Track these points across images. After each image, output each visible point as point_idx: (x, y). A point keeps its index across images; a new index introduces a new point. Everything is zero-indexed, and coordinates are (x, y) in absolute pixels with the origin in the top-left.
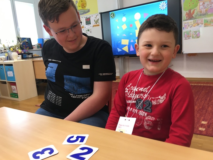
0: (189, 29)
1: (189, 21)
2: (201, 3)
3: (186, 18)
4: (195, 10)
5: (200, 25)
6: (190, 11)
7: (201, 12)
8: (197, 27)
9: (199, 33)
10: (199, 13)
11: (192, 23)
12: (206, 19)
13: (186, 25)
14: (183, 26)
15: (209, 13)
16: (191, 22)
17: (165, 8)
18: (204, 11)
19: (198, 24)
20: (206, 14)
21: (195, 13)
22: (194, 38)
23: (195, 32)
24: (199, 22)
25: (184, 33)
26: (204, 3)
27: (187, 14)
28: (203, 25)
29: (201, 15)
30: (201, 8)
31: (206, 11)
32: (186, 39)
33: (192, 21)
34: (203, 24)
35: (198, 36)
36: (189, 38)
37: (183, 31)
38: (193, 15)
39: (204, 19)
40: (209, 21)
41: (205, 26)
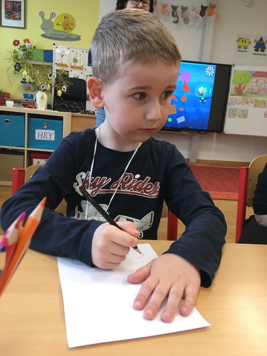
0: (236, 106)
1: (238, 97)
2: (255, 80)
3: (234, 93)
4: (246, 86)
5: (250, 104)
6: (240, 85)
7: (253, 90)
8: (246, 105)
9: (247, 112)
10: (250, 91)
11: (241, 100)
12: (257, 98)
13: (233, 101)
14: (229, 101)
15: (261, 93)
16: (239, 98)
17: (212, 74)
18: (256, 89)
19: (247, 103)
20: (257, 93)
21: (246, 90)
22: (241, 117)
23: (243, 111)
24: (249, 100)
25: (229, 109)
26: (257, 81)
27: (236, 88)
28: (253, 105)
29: (252, 93)
30: (253, 86)
31: (258, 89)
32: (230, 117)
33: (241, 97)
34: (252, 103)
35: (245, 116)
36: (234, 117)
37: (229, 107)
38: (243, 92)
39: (254, 98)
40: (260, 102)
41: (254, 106)
